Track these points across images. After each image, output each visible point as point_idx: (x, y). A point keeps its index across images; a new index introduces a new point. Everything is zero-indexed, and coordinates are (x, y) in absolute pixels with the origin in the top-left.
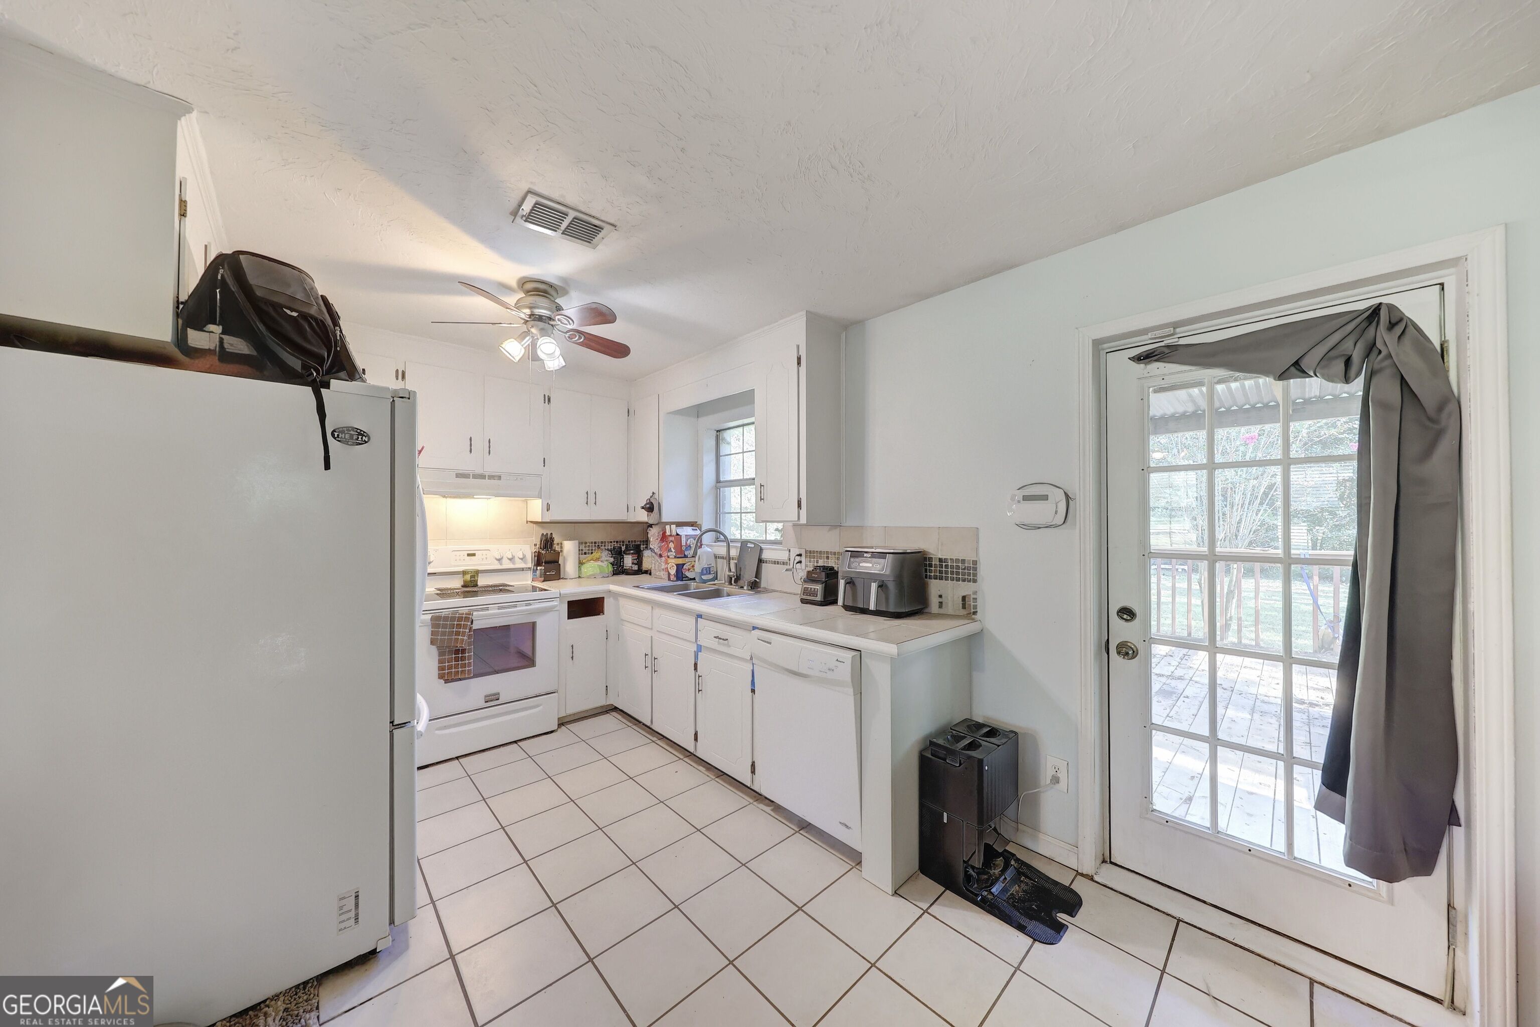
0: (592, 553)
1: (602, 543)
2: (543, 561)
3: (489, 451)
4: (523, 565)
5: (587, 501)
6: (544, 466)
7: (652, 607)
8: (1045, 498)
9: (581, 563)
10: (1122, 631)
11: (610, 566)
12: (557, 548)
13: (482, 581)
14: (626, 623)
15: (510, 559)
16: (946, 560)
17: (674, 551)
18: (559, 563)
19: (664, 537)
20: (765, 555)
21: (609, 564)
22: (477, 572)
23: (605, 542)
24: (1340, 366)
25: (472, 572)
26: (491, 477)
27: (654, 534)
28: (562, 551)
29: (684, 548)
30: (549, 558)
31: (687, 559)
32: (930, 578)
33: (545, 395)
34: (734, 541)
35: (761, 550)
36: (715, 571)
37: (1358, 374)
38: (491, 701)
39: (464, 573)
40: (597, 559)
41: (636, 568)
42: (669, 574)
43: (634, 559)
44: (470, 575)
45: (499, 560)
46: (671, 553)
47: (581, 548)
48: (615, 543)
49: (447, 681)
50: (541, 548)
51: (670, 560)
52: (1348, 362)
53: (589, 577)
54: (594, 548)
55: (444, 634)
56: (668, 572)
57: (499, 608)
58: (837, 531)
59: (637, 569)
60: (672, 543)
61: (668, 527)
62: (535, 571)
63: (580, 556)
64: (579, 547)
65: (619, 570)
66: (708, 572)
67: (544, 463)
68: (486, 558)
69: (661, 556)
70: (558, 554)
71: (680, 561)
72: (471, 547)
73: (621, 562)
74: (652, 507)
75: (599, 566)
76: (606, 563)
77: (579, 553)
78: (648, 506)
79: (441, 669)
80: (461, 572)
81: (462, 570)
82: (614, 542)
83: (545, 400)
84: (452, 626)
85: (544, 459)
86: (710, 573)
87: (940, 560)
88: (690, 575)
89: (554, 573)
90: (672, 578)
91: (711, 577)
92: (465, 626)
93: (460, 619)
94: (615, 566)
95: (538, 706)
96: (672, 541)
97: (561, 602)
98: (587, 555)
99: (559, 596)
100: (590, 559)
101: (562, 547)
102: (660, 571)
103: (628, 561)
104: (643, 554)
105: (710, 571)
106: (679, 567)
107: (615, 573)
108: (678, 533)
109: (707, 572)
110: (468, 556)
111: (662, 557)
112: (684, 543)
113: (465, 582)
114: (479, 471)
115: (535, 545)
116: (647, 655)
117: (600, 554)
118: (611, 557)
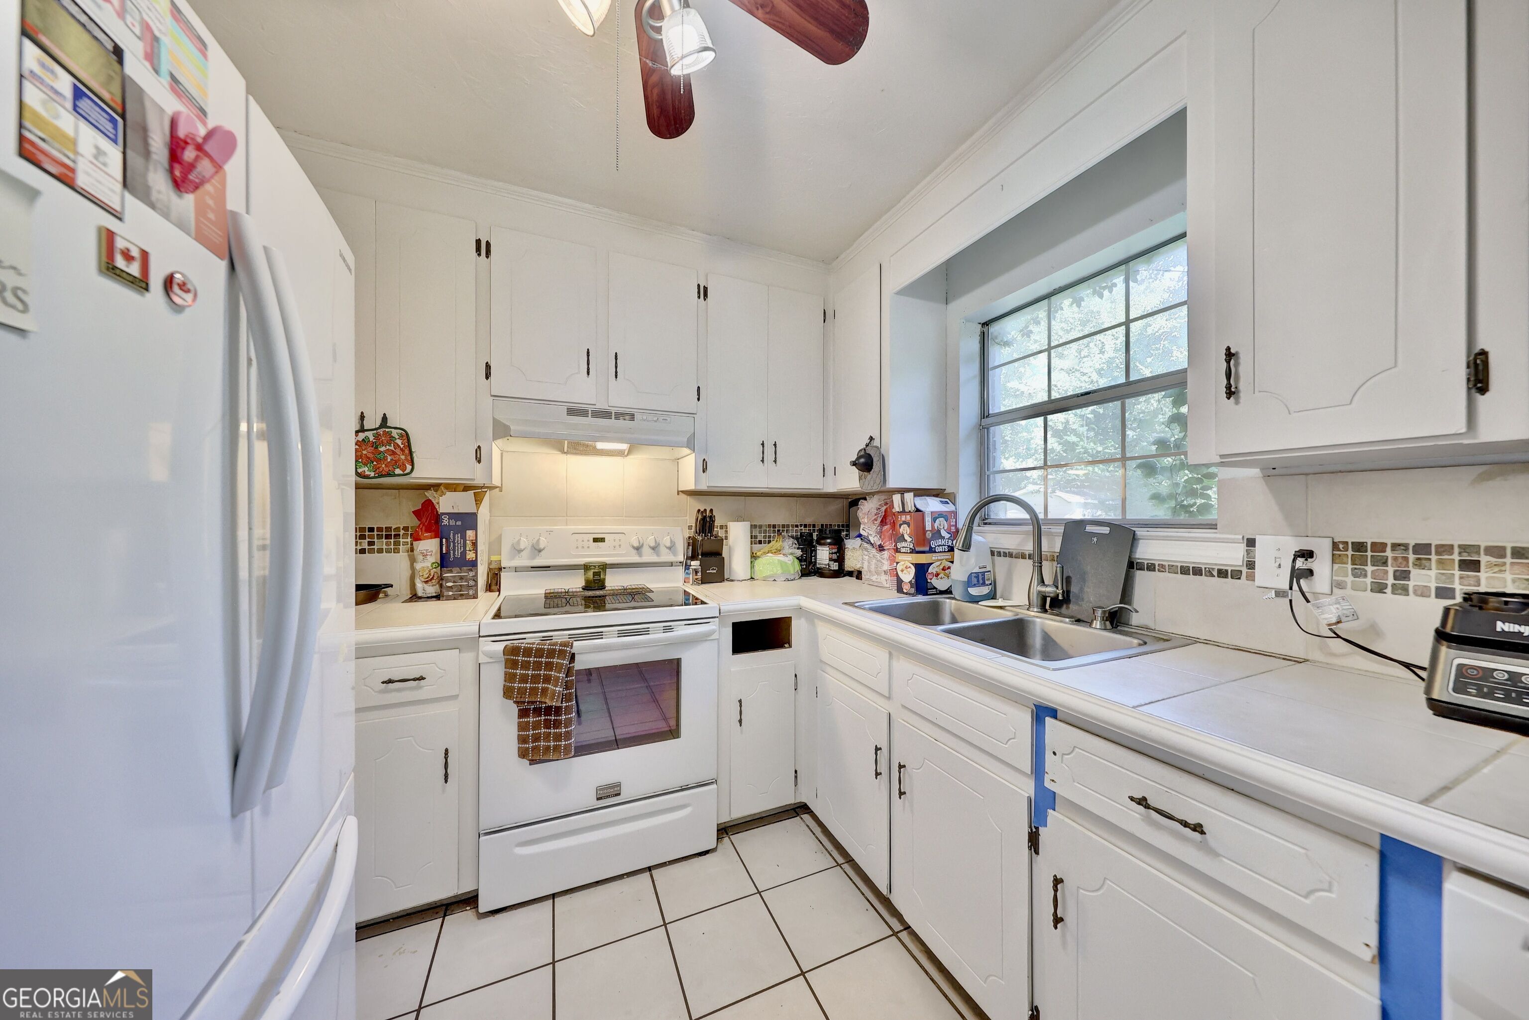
0: (769, 542)
1: (783, 526)
2: (700, 552)
3: (616, 372)
4: (670, 558)
5: (763, 458)
6: (699, 399)
7: (890, 654)
9: (754, 557)
11: (797, 562)
12: (721, 534)
13: (613, 581)
14: (829, 669)
15: (653, 548)
17: (909, 539)
18: (723, 555)
19: (887, 518)
20: (1145, 553)
21: (796, 560)
22: (604, 567)
23: (788, 526)
25: (595, 566)
26: (618, 416)
27: (867, 511)
28: (726, 538)
29: (929, 535)
30: (708, 547)
31: (934, 555)
33: (699, 286)
35: (1138, 539)
36: (993, 579)
38: (608, 797)
39: (586, 567)
40: (778, 551)
41: (835, 566)
42: (900, 582)
43: (832, 553)
44: (593, 571)
45: (638, 549)
46: (904, 544)
47: (753, 534)
48: (802, 528)
49: (533, 762)
50: (696, 533)
51: (900, 557)
53: (765, 579)
54: (772, 535)
55: (524, 679)
56: (897, 575)
57: (622, 634)
59: (836, 568)
60: (905, 526)
61: (897, 498)
62: (687, 567)
63: (753, 545)
64: (751, 533)
65: (809, 568)
66: (981, 582)
67: (699, 394)
68: (620, 546)
69: (881, 548)
70: (720, 541)
71: (922, 559)
72: (599, 529)
73: (812, 556)
74: (870, 461)
75: (780, 562)
76: (791, 557)
77: (751, 541)
78: (862, 460)
79: (522, 740)
80: (581, 565)
81: (582, 563)
82: (801, 525)
83: (699, 292)
84: (538, 666)
85: (699, 387)
86: (984, 584)
88: (940, 584)
89: (715, 571)
90: (906, 588)
91: (985, 590)
92: (559, 668)
93: (551, 653)
94: (803, 564)
95: (683, 807)
96: (905, 523)
97: (722, 624)
98: (763, 545)
99: (718, 615)
100: (767, 551)
101: (726, 532)
102: (878, 573)
103: (823, 555)
104: (845, 545)
105: (983, 579)
106: (921, 570)
107: (805, 573)
108: (919, 507)
109: (978, 581)
110: (594, 542)
111: (884, 550)
112: (928, 526)
113: (587, 581)
114: (601, 405)
115: (690, 527)
116: (880, 749)
117: (781, 543)
118: (798, 548)
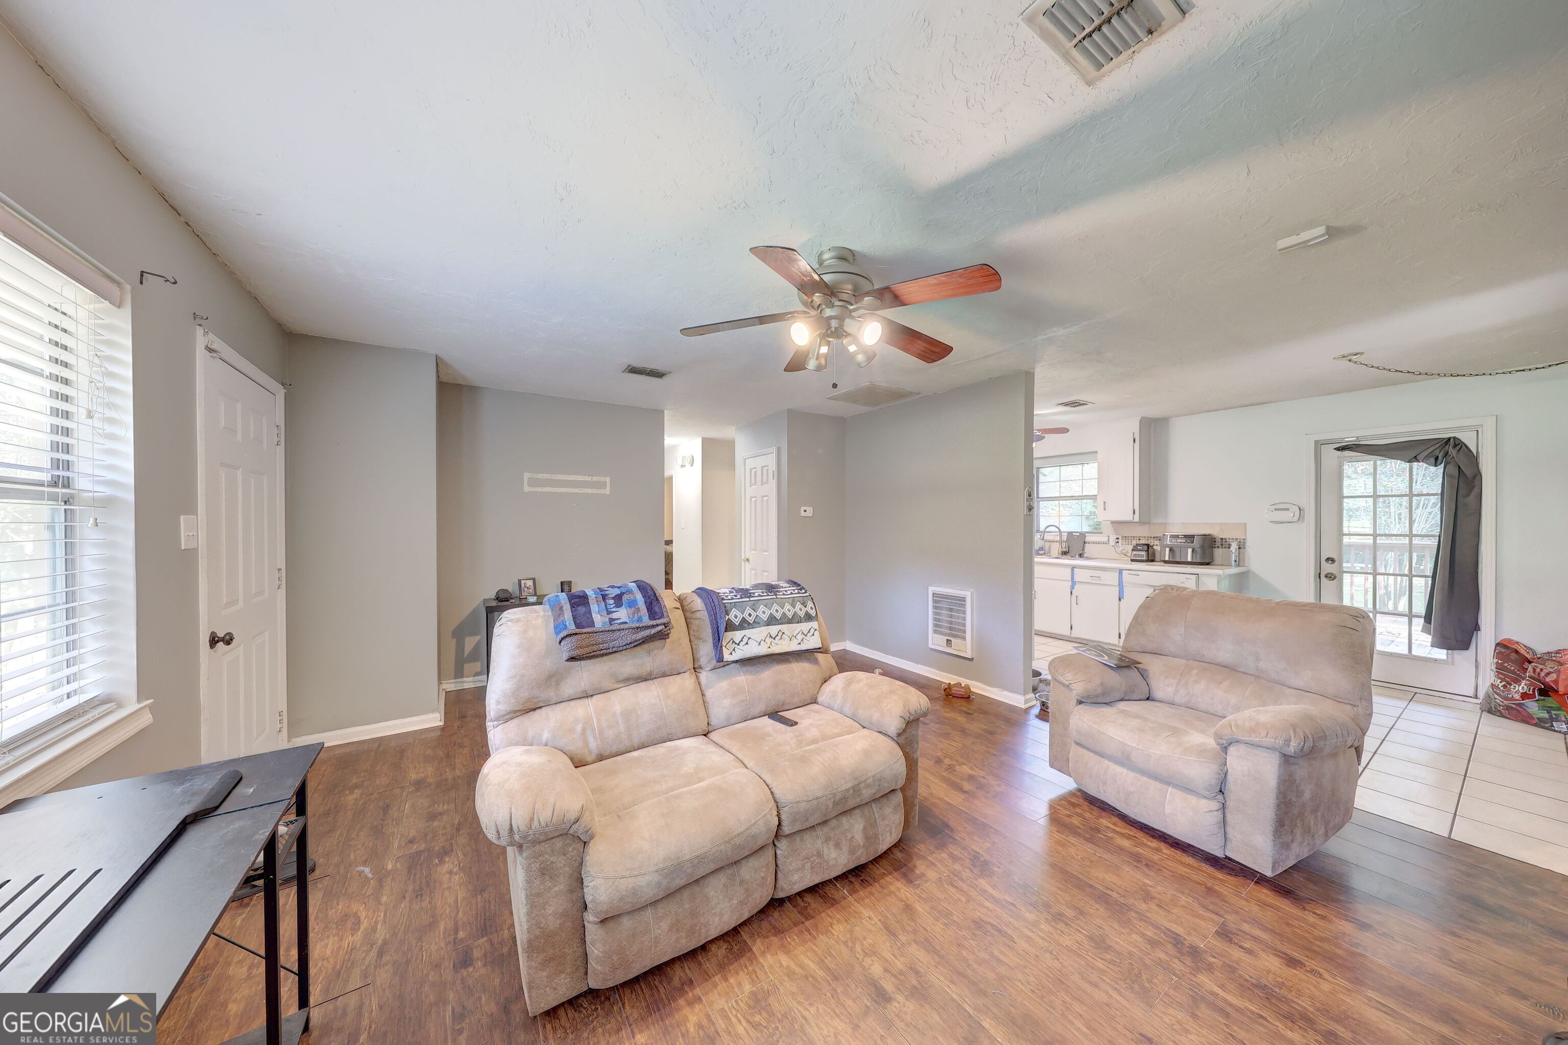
8: (1288, 509)
10: (1327, 568)
16: (1225, 539)
20: (1087, 539)
24: (1433, 460)
32: (1214, 547)
34: (1064, 532)
35: (1085, 536)
37: (1441, 464)
52: (1437, 459)
58: (1147, 526)
87: (1222, 539)
